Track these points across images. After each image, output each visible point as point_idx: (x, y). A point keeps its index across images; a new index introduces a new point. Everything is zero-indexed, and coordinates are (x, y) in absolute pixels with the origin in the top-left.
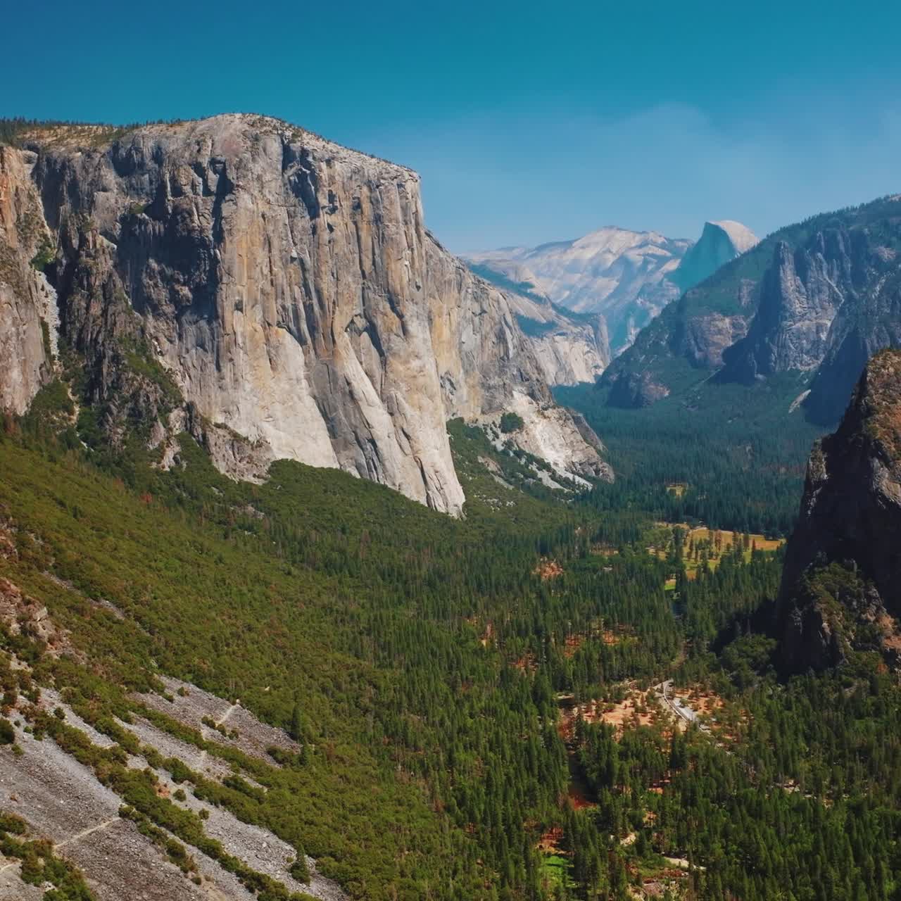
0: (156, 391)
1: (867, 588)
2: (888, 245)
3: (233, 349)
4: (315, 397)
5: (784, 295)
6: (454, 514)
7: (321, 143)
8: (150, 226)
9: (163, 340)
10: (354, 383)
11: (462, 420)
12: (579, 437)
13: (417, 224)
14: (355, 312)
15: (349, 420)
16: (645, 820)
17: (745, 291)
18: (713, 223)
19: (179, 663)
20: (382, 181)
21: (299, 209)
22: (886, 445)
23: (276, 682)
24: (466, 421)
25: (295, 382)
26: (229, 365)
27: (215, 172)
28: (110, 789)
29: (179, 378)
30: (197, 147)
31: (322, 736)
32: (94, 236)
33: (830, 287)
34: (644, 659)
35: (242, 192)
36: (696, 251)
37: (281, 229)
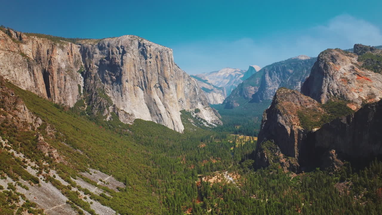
0: (106, 101)
1: (276, 147)
2: (291, 69)
3: (126, 92)
4: (146, 104)
5: (266, 81)
6: (181, 132)
7: (148, 42)
8: (106, 62)
9: (109, 89)
10: (156, 100)
11: (185, 110)
12: (214, 114)
13: (172, 61)
14: (156, 83)
15: (155, 109)
16: (215, 205)
17: (257, 81)
18: (251, 66)
19: (96, 165)
20: (163, 51)
21: (142, 58)
22: (281, 111)
23: (123, 171)
24: (186, 110)
25: (141, 100)
26: (124, 95)
27: (122, 49)
28: (65, 196)
29: (112, 99)
30: (118, 43)
31: (133, 184)
32: (92, 65)
33: (277, 79)
34: (221, 166)
35: (128, 53)
36: (247, 72)
37: (138, 62)
